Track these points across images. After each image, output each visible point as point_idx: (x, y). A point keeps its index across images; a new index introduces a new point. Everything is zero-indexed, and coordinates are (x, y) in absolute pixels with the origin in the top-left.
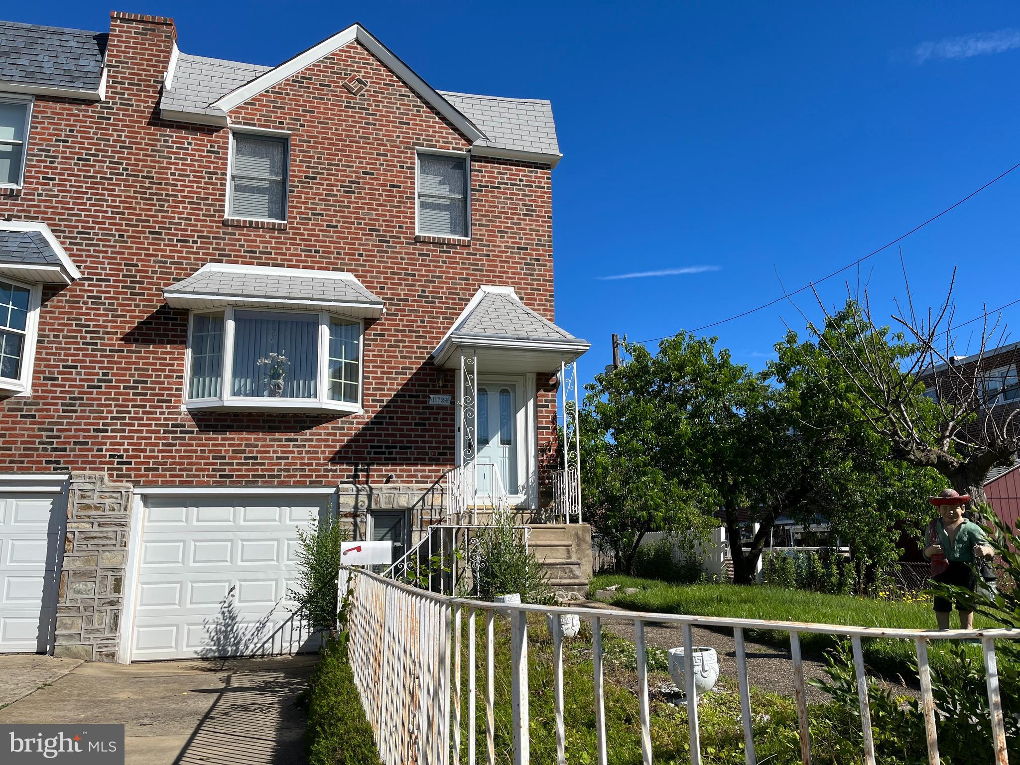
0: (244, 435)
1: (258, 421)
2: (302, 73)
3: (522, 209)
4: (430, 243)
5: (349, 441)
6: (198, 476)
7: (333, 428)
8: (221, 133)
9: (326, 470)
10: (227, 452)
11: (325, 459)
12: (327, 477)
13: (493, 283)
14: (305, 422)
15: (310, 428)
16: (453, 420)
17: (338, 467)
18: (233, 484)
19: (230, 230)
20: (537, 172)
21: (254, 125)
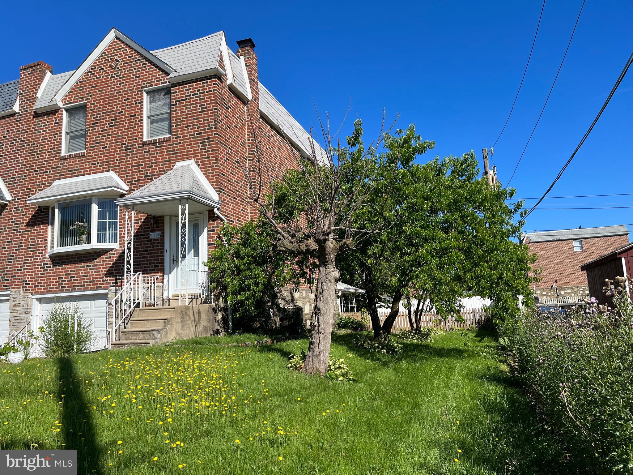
0: (70, 266)
1: (75, 258)
2: (92, 66)
3: (199, 109)
4: (150, 144)
5: (113, 264)
6: (53, 288)
7: (106, 258)
8: (59, 112)
9: (103, 281)
10: (63, 275)
11: (103, 274)
12: (103, 284)
13: (183, 159)
14: (94, 256)
15: (96, 259)
16: (163, 246)
17: (108, 278)
18: (67, 291)
19: (63, 161)
20: (207, 82)
21: (71, 103)
